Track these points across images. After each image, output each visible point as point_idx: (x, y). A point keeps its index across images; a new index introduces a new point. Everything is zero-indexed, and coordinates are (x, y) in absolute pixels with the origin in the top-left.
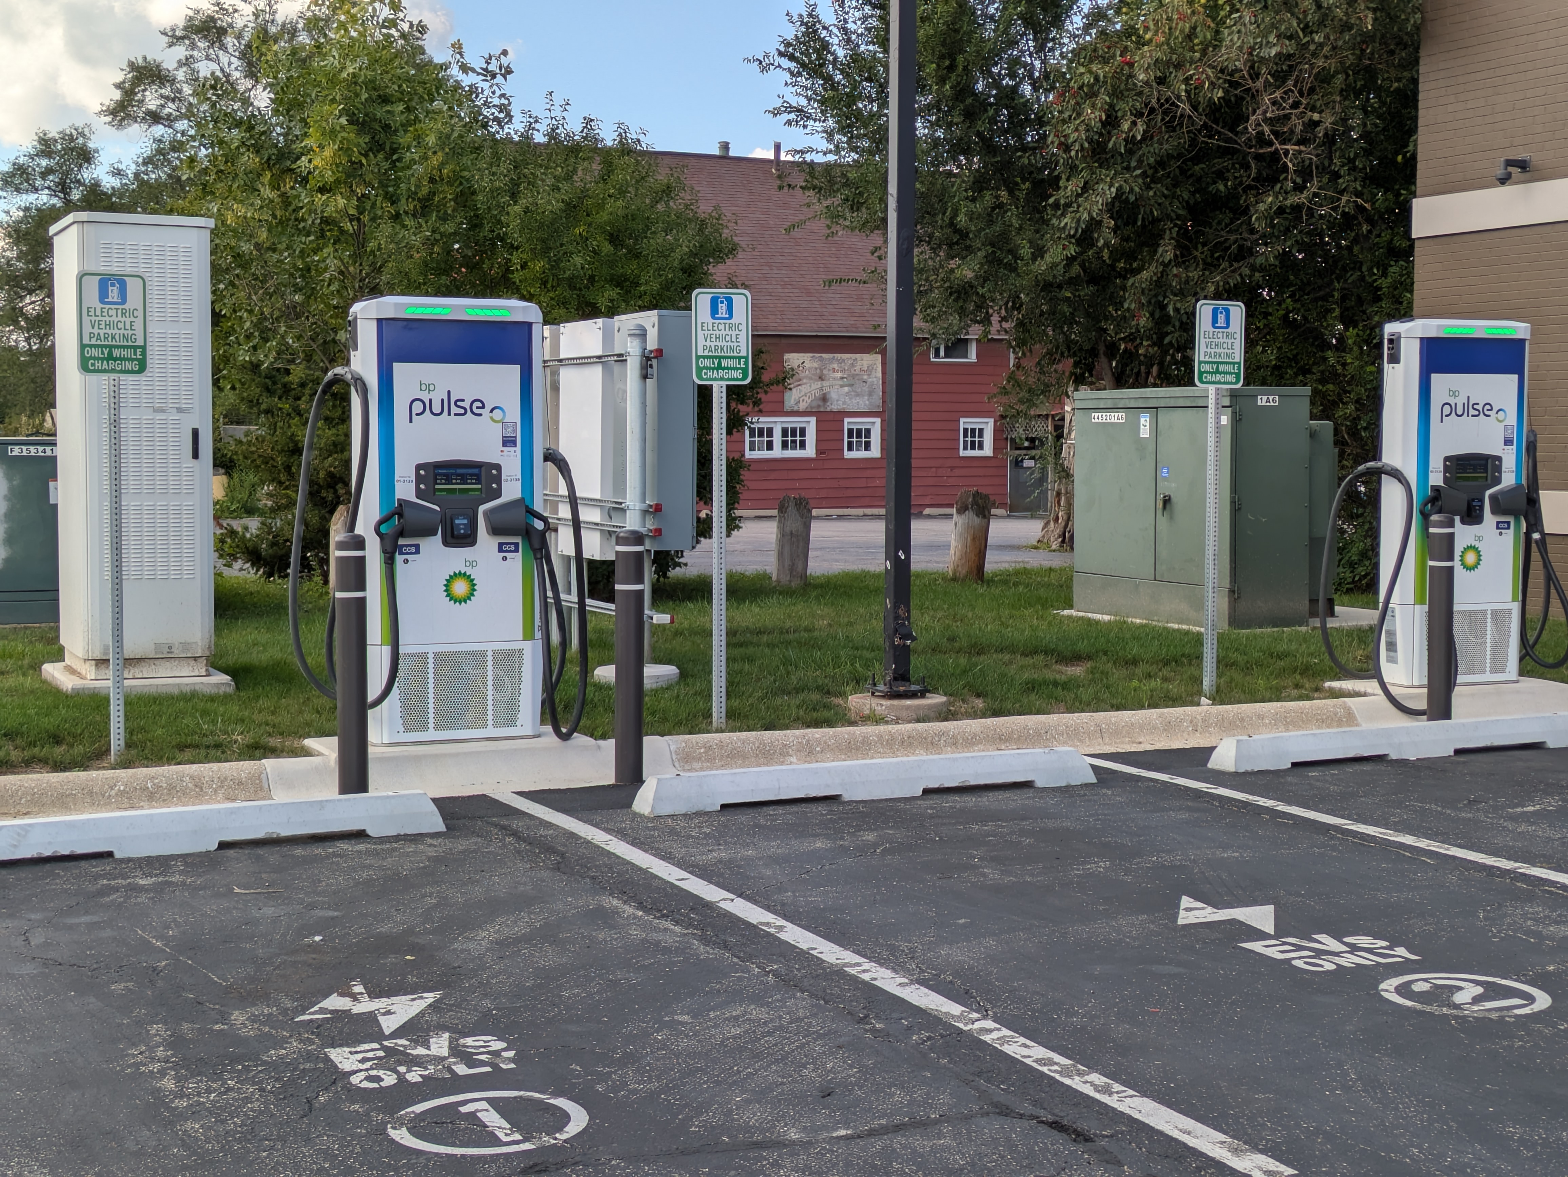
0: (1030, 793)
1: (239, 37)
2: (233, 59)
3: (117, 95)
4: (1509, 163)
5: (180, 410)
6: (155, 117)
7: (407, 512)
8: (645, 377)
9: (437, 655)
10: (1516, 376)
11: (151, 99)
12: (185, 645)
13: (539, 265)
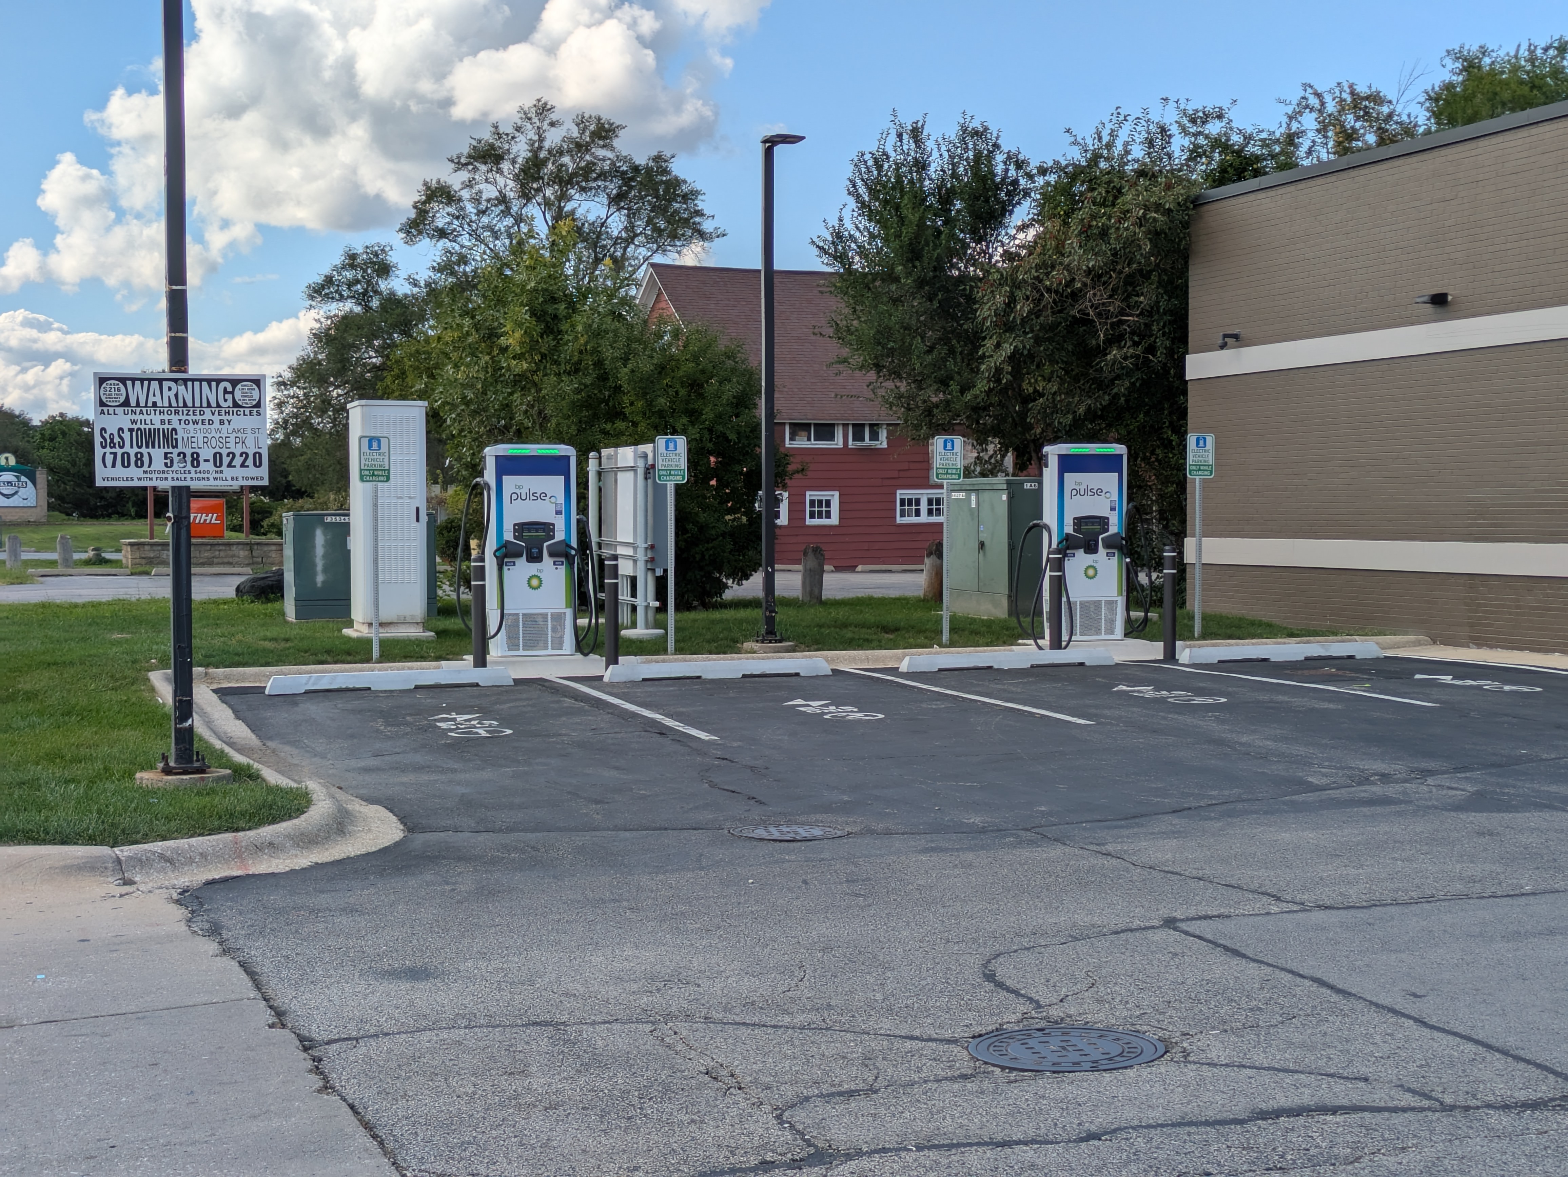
0: (798, 678)
1: (514, 162)
2: (509, 182)
3: (413, 214)
4: (1225, 336)
5: (410, 498)
6: (442, 234)
7: (509, 546)
8: (646, 478)
9: (524, 614)
10: (1116, 474)
11: (442, 216)
12: (413, 616)
13: (640, 404)
